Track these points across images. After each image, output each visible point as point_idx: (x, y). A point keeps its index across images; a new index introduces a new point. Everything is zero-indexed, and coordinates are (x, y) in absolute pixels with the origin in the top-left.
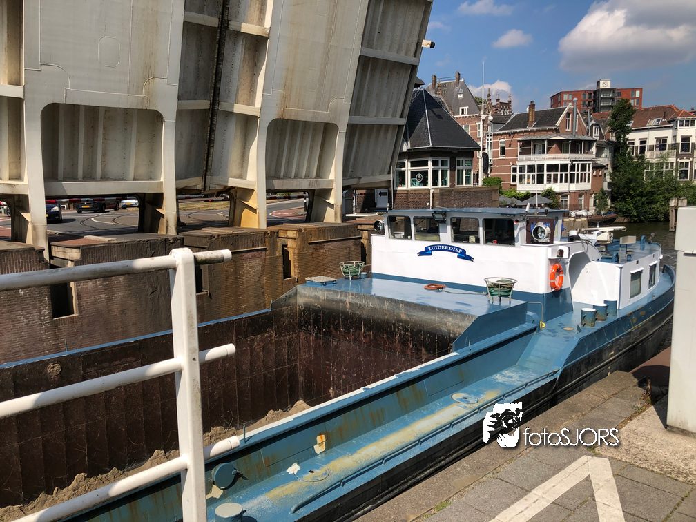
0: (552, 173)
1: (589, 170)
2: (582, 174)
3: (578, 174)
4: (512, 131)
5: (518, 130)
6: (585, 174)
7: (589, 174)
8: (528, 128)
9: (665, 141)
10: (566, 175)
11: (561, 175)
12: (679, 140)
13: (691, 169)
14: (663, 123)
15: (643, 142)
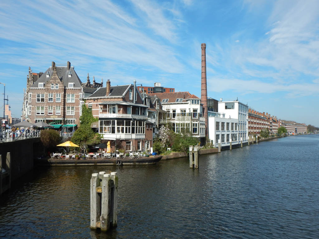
0: (121, 127)
1: (144, 125)
2: (139, 128)
3: (137, 128)
4: (96, 98)
5: (99, 97)
6: (141, 128)
7: (144, 128)
8: (106, 97)
9: (185, 111)
10: (129, 128)
11: (126, 128)
12: (192, 111)
13: (199, 128)
14: (184, 101)
15: (174, 111)
